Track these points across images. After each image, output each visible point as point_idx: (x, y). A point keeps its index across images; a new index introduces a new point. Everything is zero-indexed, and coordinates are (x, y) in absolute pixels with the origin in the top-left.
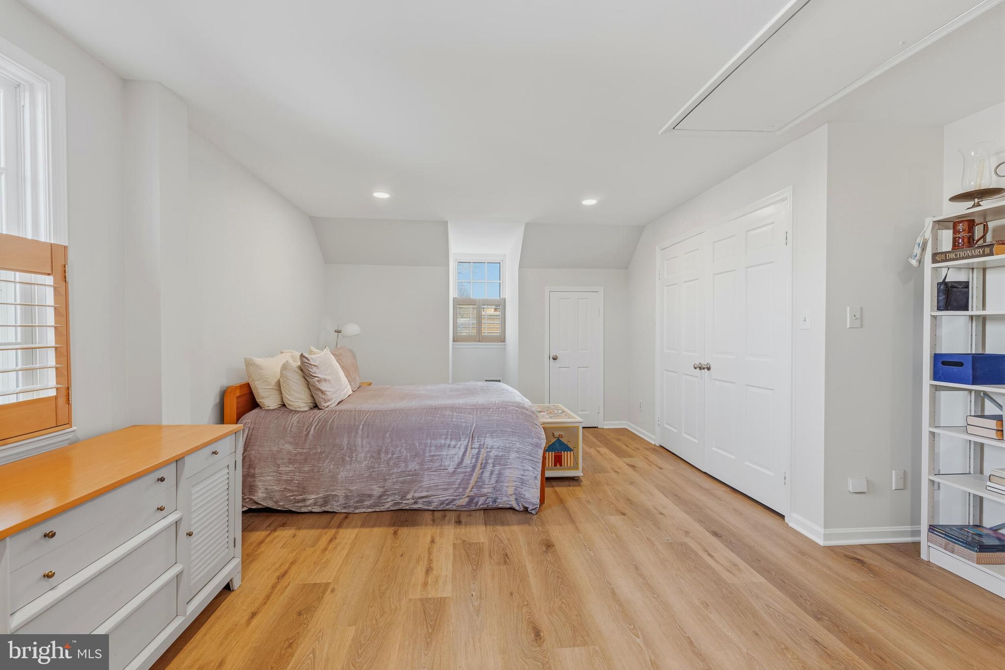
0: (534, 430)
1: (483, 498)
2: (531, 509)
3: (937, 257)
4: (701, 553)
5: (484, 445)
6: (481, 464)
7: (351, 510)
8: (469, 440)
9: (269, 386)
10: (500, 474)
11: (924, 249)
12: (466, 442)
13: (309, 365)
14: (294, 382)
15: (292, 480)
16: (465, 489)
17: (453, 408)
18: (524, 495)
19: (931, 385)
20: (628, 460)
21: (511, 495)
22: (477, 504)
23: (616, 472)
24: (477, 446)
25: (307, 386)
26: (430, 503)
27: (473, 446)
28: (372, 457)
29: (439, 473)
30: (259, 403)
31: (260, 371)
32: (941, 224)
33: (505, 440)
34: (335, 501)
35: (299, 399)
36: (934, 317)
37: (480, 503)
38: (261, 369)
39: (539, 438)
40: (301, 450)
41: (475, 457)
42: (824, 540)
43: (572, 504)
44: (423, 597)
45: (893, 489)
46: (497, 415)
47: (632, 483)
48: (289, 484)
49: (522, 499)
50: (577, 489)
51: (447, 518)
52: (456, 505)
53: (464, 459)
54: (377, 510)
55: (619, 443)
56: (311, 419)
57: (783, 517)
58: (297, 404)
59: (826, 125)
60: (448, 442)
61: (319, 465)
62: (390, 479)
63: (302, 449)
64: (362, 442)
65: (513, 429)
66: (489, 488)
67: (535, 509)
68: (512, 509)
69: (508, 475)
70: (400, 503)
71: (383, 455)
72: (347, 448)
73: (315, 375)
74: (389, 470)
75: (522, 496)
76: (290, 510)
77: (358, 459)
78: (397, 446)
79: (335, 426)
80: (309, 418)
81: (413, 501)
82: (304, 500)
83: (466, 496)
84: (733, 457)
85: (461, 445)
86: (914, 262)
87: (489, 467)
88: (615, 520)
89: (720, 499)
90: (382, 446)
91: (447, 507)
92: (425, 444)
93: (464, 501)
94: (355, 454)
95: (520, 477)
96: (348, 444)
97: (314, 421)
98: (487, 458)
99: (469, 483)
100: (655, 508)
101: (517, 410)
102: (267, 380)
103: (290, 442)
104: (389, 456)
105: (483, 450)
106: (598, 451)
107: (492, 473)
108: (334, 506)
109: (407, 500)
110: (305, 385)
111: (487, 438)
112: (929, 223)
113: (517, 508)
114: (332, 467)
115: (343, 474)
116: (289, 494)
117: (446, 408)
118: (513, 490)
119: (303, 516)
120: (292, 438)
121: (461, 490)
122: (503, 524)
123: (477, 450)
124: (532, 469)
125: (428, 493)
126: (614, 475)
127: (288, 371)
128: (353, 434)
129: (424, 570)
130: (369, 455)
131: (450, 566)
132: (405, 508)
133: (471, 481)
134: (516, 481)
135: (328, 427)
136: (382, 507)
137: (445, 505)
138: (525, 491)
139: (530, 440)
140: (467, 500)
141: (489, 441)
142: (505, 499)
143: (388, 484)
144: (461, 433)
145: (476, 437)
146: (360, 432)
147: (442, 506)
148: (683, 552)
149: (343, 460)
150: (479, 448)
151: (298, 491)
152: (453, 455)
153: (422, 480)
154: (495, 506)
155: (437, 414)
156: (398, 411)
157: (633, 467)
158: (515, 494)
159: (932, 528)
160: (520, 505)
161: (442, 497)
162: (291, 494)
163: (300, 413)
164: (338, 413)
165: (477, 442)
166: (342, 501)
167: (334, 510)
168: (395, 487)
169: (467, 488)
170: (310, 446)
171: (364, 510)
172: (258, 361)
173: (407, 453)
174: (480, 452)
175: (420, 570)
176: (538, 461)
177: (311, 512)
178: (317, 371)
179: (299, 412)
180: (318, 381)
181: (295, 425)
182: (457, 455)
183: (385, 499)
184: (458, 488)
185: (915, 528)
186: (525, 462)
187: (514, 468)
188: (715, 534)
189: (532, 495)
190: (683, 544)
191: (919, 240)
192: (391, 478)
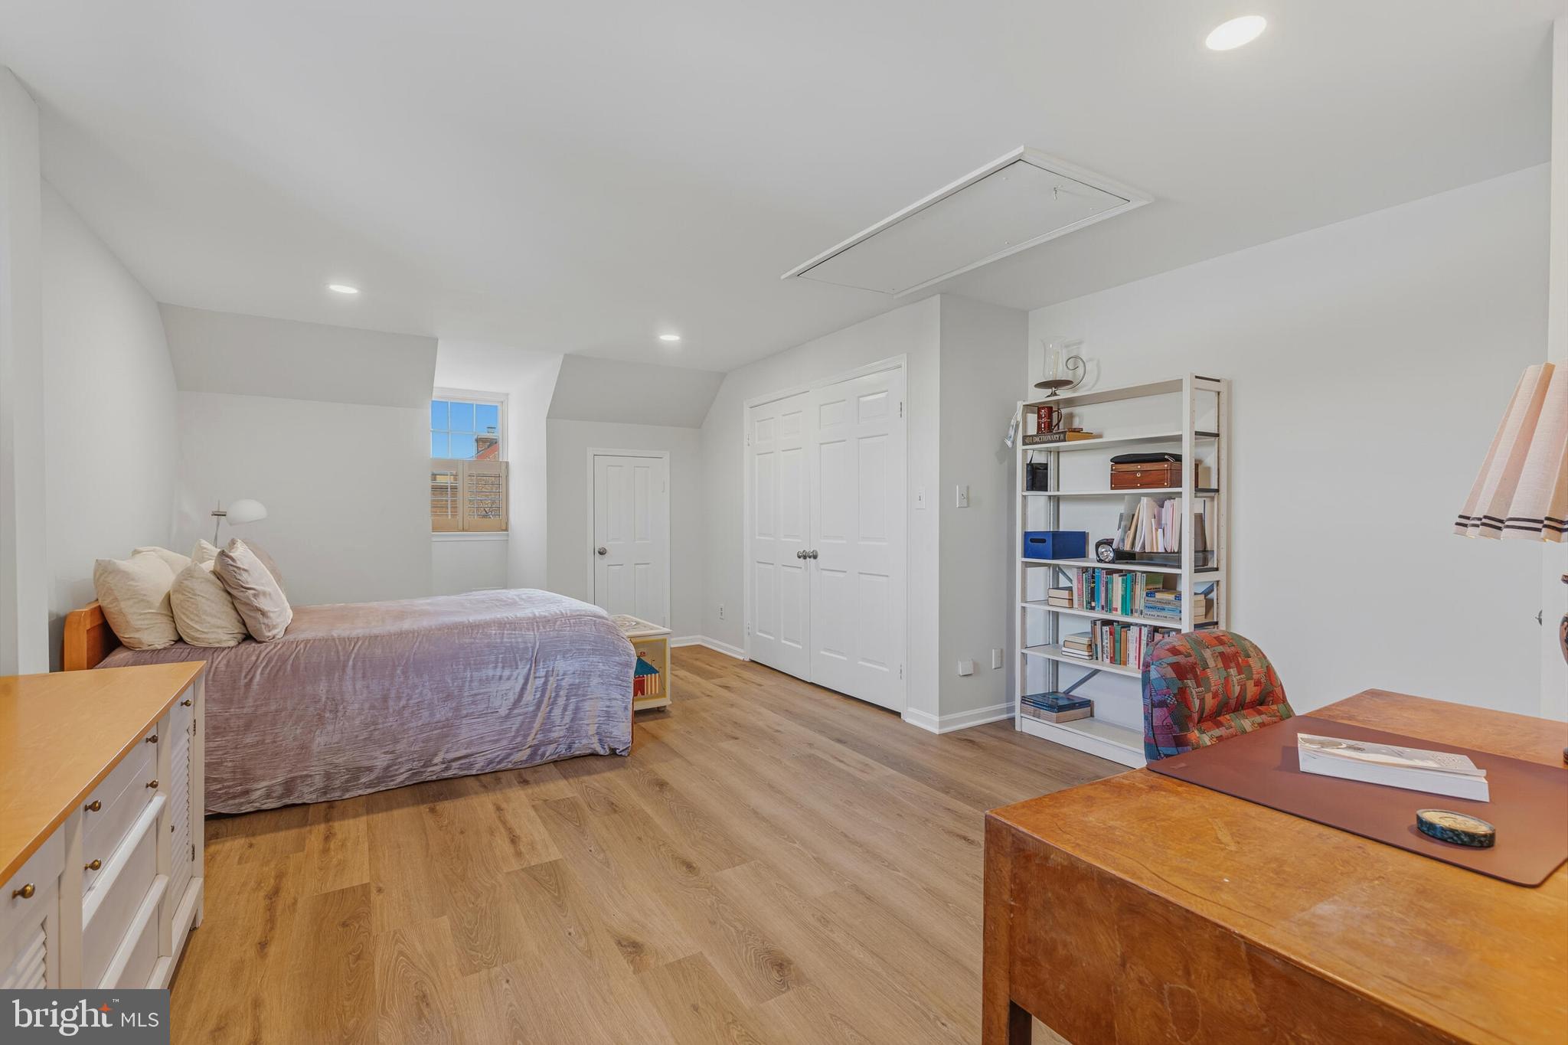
0: (621, 644)
1: (554, 746)
2: (621, 749)
3: (1027, 440)
4: (832, 761)
5: (553, 671)
6: (549, 699)
7: (336, 795)
8: (531, 667)
9: (150, 608)
10: (577, 709)
11: (1016, 431)
12: (526, 670)
13: (235, 569)
14: (208, 599)
15: (222, 762)
16: (526, 736)
17: (502, 624)
18: (611, 733)
19: (1022, 562)
20: (717, 681)
21: (593, 735)
22: (543, 755)
23: (708, 696)
24: (543, 674)
25: (230, 605)
26: (471, 765)
27: (537, 675)
28: (372, 707)
29: (485, 719)
30: (121, 639)
31: (131, 583)
32: (1028, 408)
33: (584, 661)
34: (307, 785)
35: (218, 627)
36: (1024, 497)
37: (548, 754)
38: (133, 580)
39: (629, 655)
40: (237, 710)
41: (540, 689)
42: (940, 728)
43: (669, 738)
44: (524, 867)
45: (993, 667)
46: (568, 628)
47: (732, 705)
48: (215, 770)
49: (608, 739)
50: (667, 721)
51: (504, 781)
52: (513, 761)
53: (523, 694)
54: (381, 789)
55: (698, 663)
56: (254, 658)
57: (898, 714)
58: (213, 636)
59: (939, 296)
60: (498, 672)
61: (276, 731)
62: (404, 738)
63: (239, 708)
64: (354, 685)
65: (593, 646)
66: (562, 730)
67: (627, 748)
68: (594, 755)
69: (587, 709)
70: (422, 772)
71: (391, 703)
72: (327, 698)
73: (247, 586)
74: (403, 724)
75: (608, 734)
76: (220, 813)
77: (347, 714)
78: (415, 686)
79: (302, 666)
80: (249, 656)
81: (444, 766)
82: (247, 792)
83: (527, 746)
84: (846, 659)
85: (518, 675)
86: (1009, 443)
87: (561, 701)
88: (727, 745)
89: (834, 708)
90: (389, 690)
91: (502, 766)
92: (462, 678)
93: (523, 755)
94: (341, 707)
95: (605, 709)
96: (328, 691)
97: (259, 661)
98: (558, 688)
99: (530, 728)
100: (768, 726)
101: (595, 621)
102: (145, 598)
103: (214, 699)
104: (403, 703)
105: (551, 679)
106: (676, 676)
107: (565, 709)
108: (307, 794)
109: (433, 765)
110: (226, 603)
111: (556, 662)
112: (1020, 405)
113: (602, 752)
114: (298, 731)
115: (320, 740)
116: (214, 787)
117: (487, 624)
118: (596, 728)
119: (244, 820)
120: (217, 692)
121: (519, 739)
122: (589, 773)
123: (543, 680)
124: (621, 697)
125: (468, 751)
126: (706, 699)
127: (194, 580)
128: (337, 675)
129: (507, 840)
130: (367, 705)
131: (542, 829)
132: (429, 778)
133: (535, 725)
134: (599, 716)
135: (289, 667)
136: (392, 783)
137: (494, 764)
138: (613, 727)
139: (617, 658)
140: (528, 751)
141: (561, 665)
142: (584, 741)
143: (400, 747)
144: (518, 658)
145: (542, 660)
146: (349, 671)
147: (490, 766)
148: (813, 763)
149: (321, 717)
150: (546, 676)
151: (234, 779)
152: (507, 690)
153: (458, 732)
154: (569, 754)
155: (477, 633)
156: (411, 635)
157: (726, 687)
158: (597, 734)
159: (1024, 700)
160: (606, 747)
161: (490, 754)
162: (219, 786)
163: (226, 652)
164: (302, 646)
165: (543, 668)
166: (319, 782)
167: (305, 801)
168: (412, 749)
169: (528, 735)
170: (255, 701)
171: (360, 792)
172: (125, 565)
173: (433, 695)
174: (548, 681)
175: (502, 843)
176: (629, 684)
177: (259, 811)
178: (249, 579)
179: (224, 649)
180: (255, 596)
181: (223, 669)
182: (512, 691)
183: (397, 770)
184: (515, 737)
185: (1010, 704)
186: (611, 688)
187: (597, 698)
188: (839, 741)
189: (621, 731)
190: (810, 756)
191: (1013, 422)
192: (406, 736)
